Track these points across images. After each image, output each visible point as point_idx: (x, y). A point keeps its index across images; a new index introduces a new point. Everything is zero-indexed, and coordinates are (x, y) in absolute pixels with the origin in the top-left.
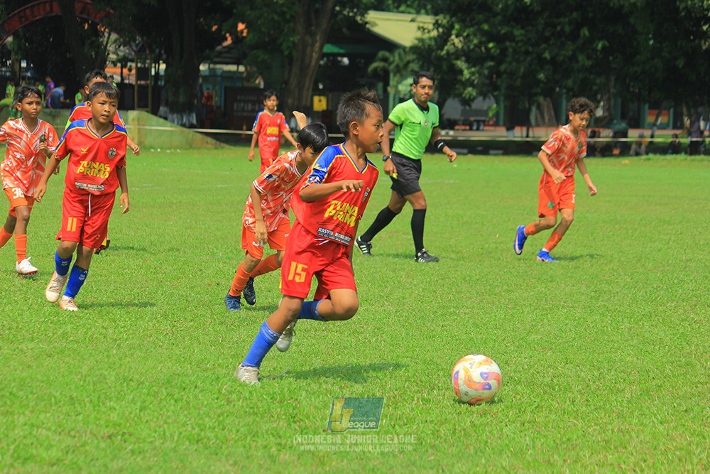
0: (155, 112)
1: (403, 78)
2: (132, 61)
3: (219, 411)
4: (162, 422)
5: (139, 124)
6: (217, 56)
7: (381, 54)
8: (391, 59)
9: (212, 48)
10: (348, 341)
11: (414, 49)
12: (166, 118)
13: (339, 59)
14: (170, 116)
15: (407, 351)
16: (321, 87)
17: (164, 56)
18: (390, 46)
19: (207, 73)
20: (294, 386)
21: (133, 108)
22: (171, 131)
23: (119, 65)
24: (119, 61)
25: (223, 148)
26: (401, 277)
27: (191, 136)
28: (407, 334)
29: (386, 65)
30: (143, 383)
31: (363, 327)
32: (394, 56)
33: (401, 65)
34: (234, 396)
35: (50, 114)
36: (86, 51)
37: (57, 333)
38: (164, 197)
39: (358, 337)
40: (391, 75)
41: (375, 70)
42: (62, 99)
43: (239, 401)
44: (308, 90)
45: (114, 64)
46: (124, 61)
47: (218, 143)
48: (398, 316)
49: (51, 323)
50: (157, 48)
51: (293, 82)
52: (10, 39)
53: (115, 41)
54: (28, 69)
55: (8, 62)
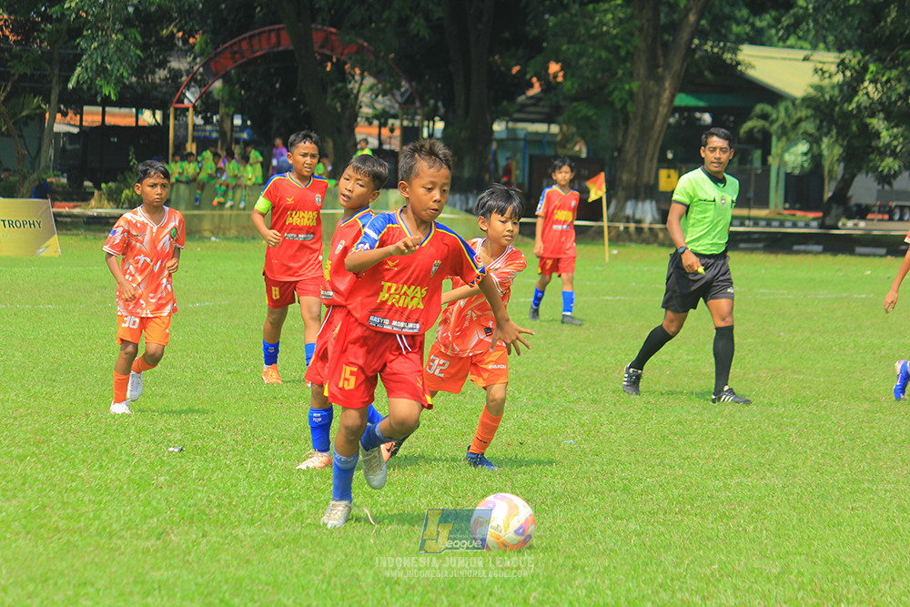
1: (792, 143)
2: (395, 117)
6: (519, 111)
7: (759, 108)
8: (774, 116)
9: (512, 99)
10: (712, 529)
11: (808, 101)
13: (698, 115)
15: (801, 545)
16: (670, 156)
17: (442, 110)
18: (773, 96)
19: (504, 136)
22: (452, 219)
23: (376, 123)
24: (376, 117)
26: (790, 435)
28: (800, 520)
29: (767, 124)
31: (734, 509)
32: (778, 112)
33: (789, 125)
36: (328, 101)
37: (287, 513)
39: (727, 524)
40: (774, 139)
41: (751, 131)
44: (651, 160)
45: (369, 121)
46: (383, 118)
48: (786, 493)
49: (279, 498)
50: (431, 98)
51: (630, 149)
52: (218, 84)
53: (371, 89)
54: (243, 128)
55: (215, 118)
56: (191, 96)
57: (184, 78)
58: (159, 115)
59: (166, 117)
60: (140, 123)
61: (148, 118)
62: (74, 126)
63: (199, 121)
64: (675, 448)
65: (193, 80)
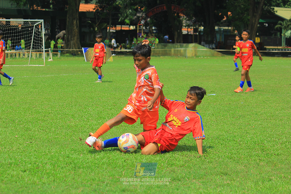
0: (200, 44)
1: (287, 30)
2: (191, 26)
3: (237, 148)
4: (217, 152)
5: (195, 48)
6: (221, 24)
7: (279, 22)
8: (283, 24)
9: (220, 21)
12: (204, 46)
13: (264, 24)
14: (205, 45)
16: (258, 34)
17: (203, 24)
19: (218, 30)
20: (262, 139)
21: (192, 43)
22: (206, 51)
25: (224, 56)
27: (213, 52)
29: (281, 26)
30: (209, 138)
33: (286, 26)
34: (242, 142)
35: (164, 45)
36: (176, 23)
38: (207, 74)
40: (283, 30)
41: (277, 28)
42: (168, 40)
43: (243, 144)
45: (185, 26)
46: (188, 26)
47: (223, 54)
52: (149, 19)
53: (185, 19)
54: (155, 30)
55: (148, 28)
56: (143, 22)
57: (140, 18)
58: (134, 27)
59: (136, 27)
60: (130, 29)
61: (132, 28)
62: (114, 30)
63: (144, 28)
64: (267, 104)
65: (143, 18)
